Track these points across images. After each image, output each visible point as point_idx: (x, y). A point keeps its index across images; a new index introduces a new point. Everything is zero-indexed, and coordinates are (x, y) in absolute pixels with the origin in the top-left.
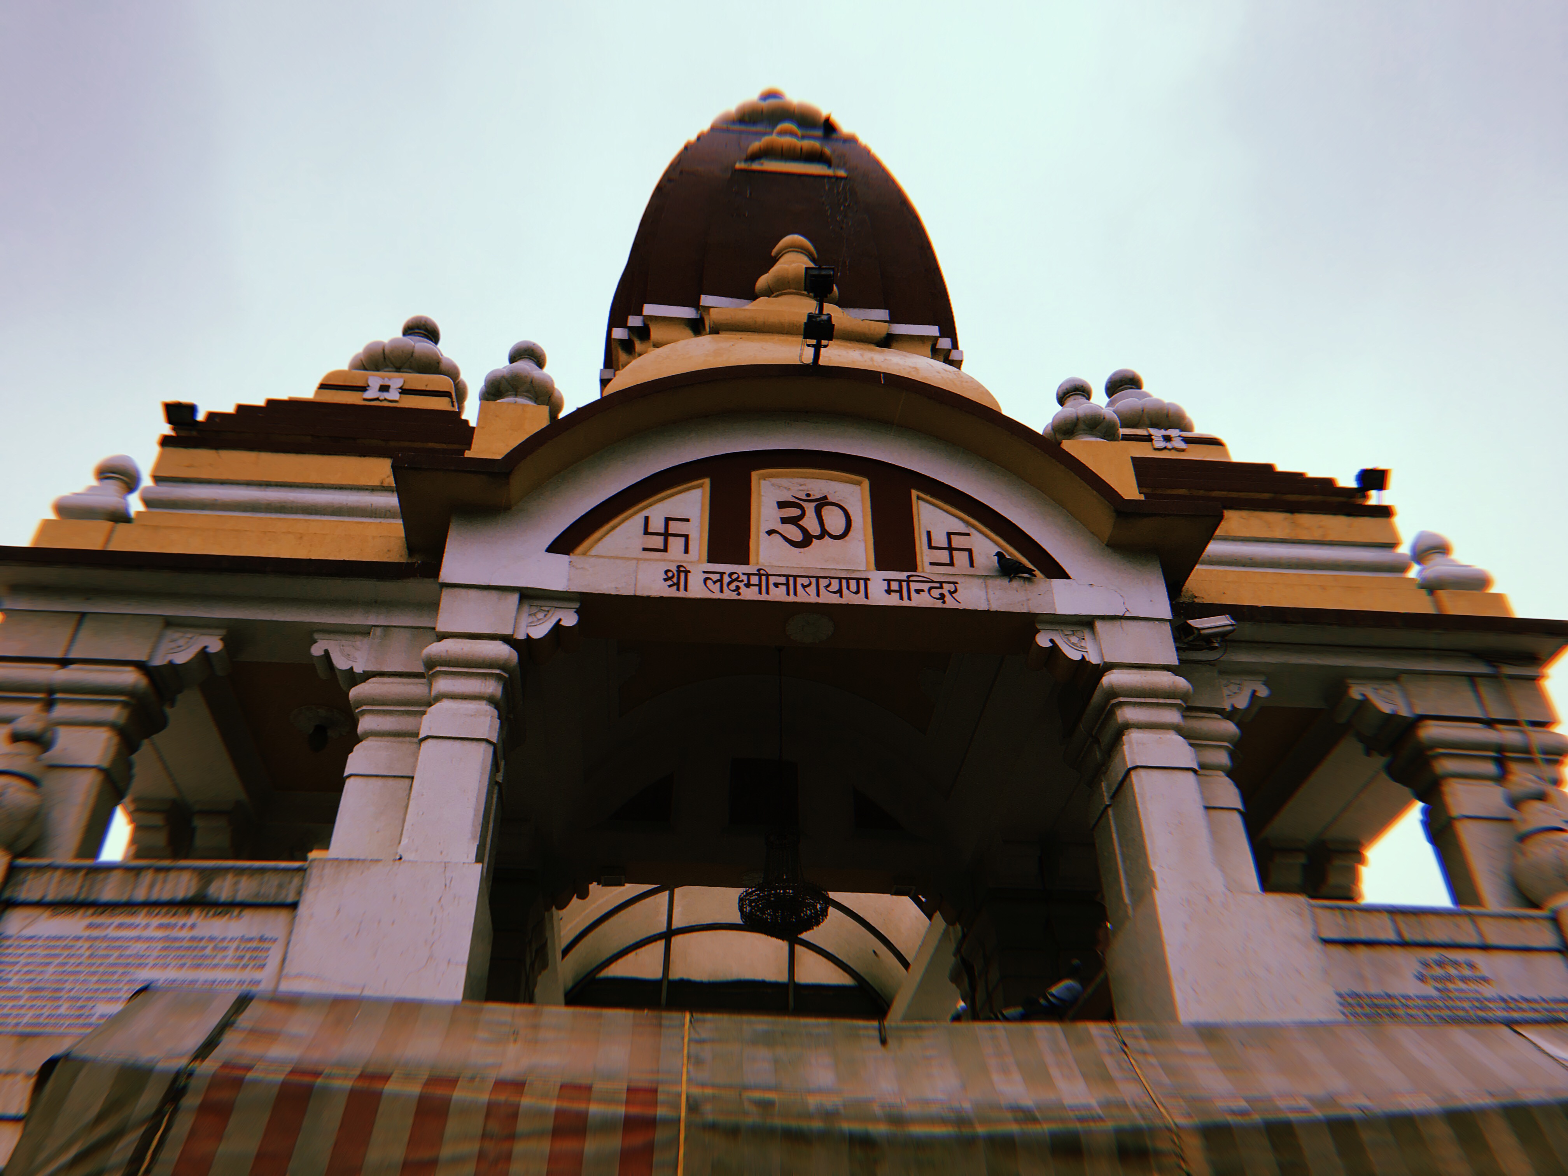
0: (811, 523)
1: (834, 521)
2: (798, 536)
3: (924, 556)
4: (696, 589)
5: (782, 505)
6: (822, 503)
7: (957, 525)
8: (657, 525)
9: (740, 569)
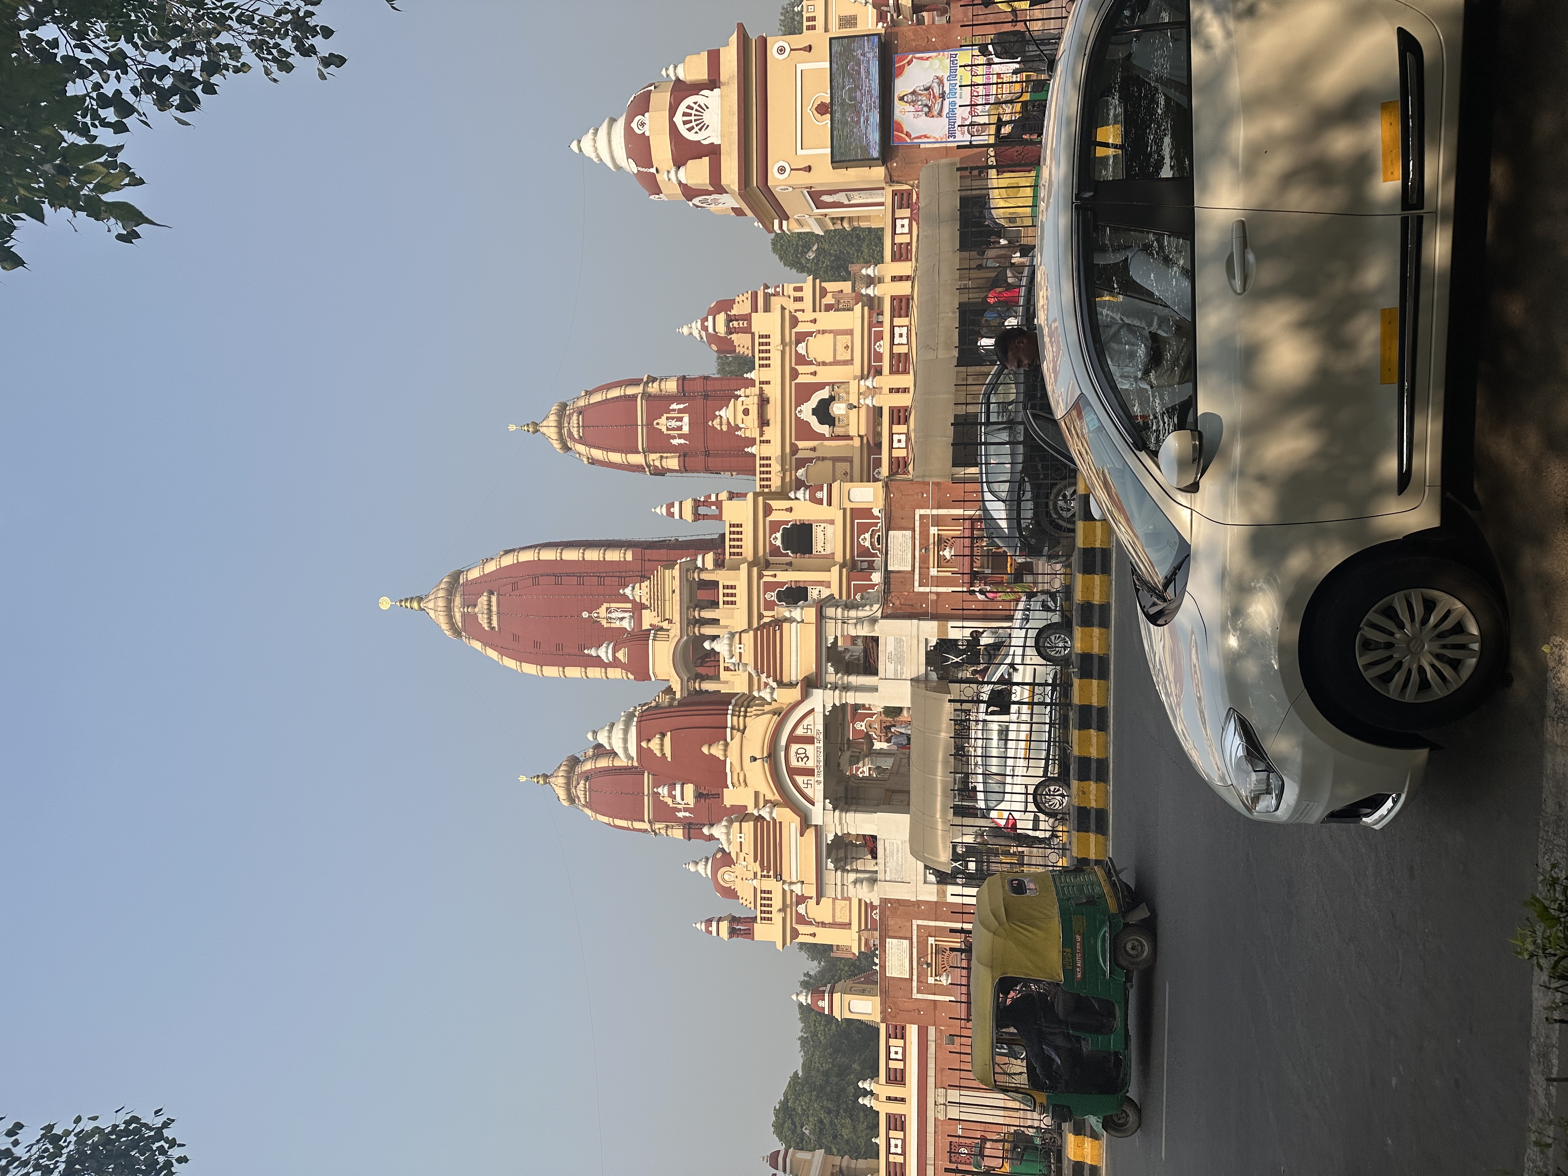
0: (803, 756)
1: (800, 751)
2: (806, 759)
3: (809, 735)
4: (822, 779)
5: (798, 761)
6: (797, 753)
7: (802, 726)
8: (806, 786)
9: (816, 771)
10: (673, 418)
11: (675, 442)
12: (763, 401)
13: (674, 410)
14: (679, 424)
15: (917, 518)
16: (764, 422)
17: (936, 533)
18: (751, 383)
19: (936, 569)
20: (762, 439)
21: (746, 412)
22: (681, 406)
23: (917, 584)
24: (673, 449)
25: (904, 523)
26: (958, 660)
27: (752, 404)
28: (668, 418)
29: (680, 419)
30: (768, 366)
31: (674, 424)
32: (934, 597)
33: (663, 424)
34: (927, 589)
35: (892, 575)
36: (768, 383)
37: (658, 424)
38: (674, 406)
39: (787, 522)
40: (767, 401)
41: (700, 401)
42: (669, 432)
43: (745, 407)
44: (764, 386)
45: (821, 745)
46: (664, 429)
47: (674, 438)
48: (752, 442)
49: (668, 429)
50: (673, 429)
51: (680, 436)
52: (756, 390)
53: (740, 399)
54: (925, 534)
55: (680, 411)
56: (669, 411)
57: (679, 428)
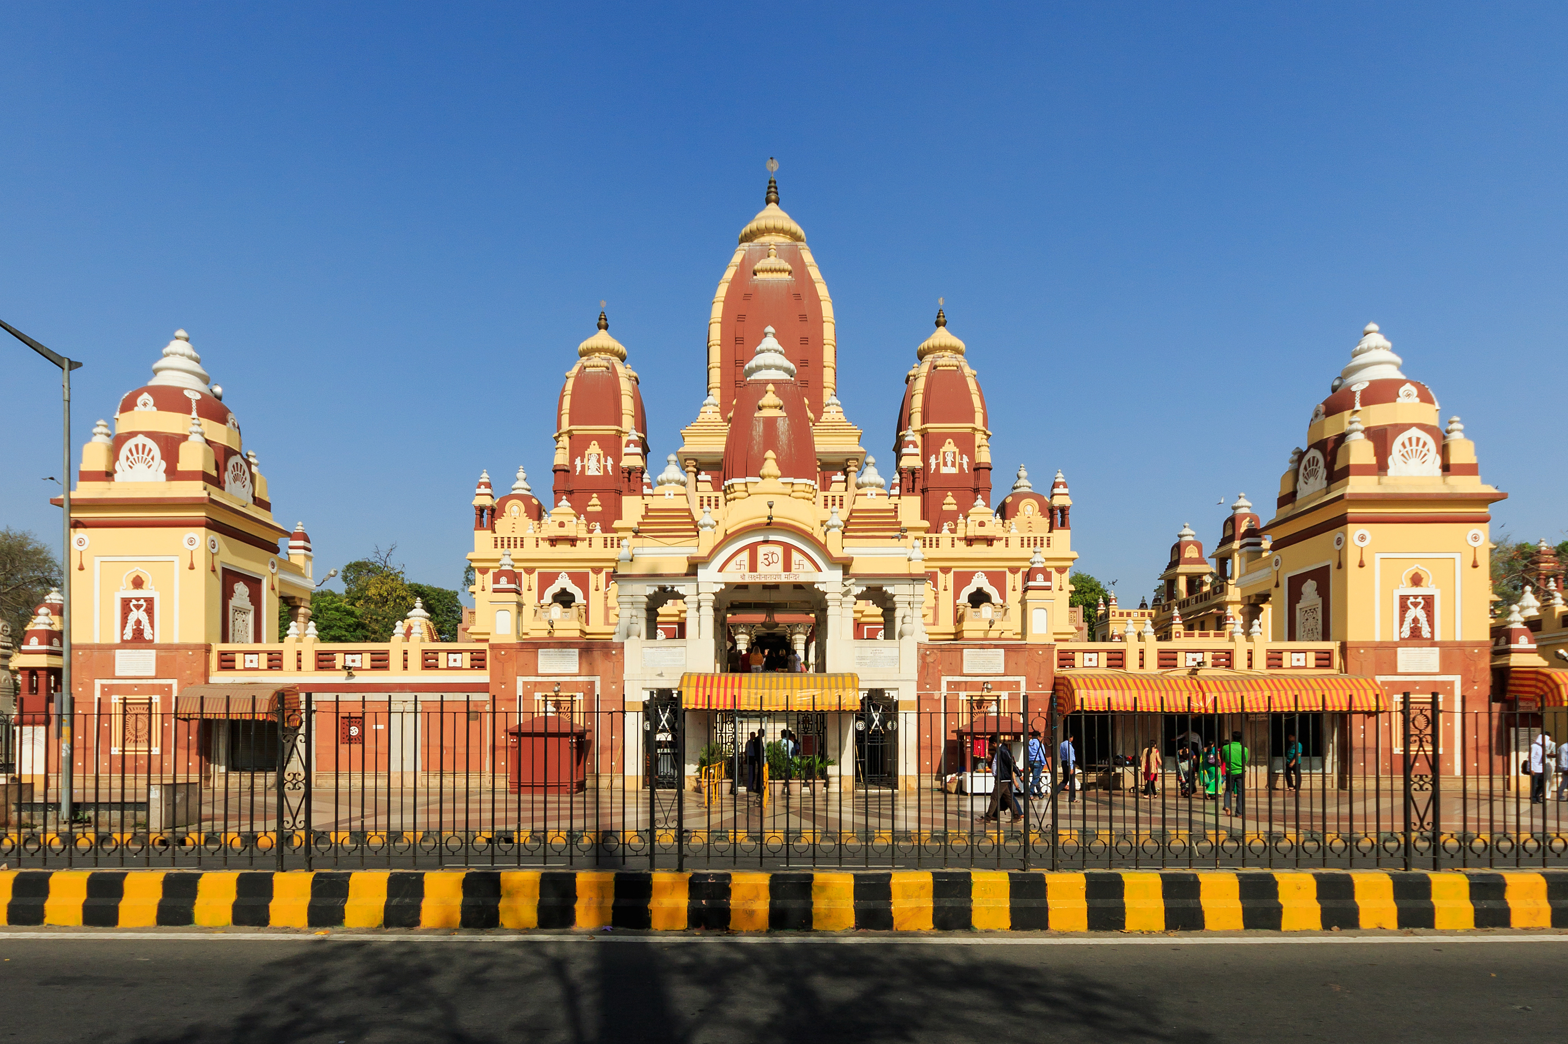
0: (770, 560)
1: (775, 558)
2: (767, 564)
3: (793, 567)
4: (747, 580)
5: (764, 555)
6: (773, 553)
7: (802, 559)
8: (738, 563)
9: (755, 574)
10: (954, 458)
11: (933, 461)
12: (990, 541)
13: (962, 460)
14: (949, 463)
15: (1017, 678)
20: (956, 539)
21: (981, 525)
22: (966, 466)
24: (926, 458)
25: (1012, 666)
26: (877, 722)
27: (988, 530)
28: (954, 453)
29: (953, 465)
31: (949, 459)
32: (937, 696)
33: (949, 448)
34: (944, 690)
35: (958, 653)
36: (1006, 545)
37: (948, 443)
38: (965, 460)
40: (990, 545)
41: (970, 484)
42: (941, 454)
43: (986, 523)
44: (1003, 542)
45: (783, 580)
46: (944, 450)
47: (937, 459)
48: (953, 530)
49: (944, 453)
50: (944, 458)
51: (938, 465)
52: (1000, 533)
53: (993, 519)
54: (1004, 686)
55: (961, 465)
56: (961, 454)
57: (945, 464)
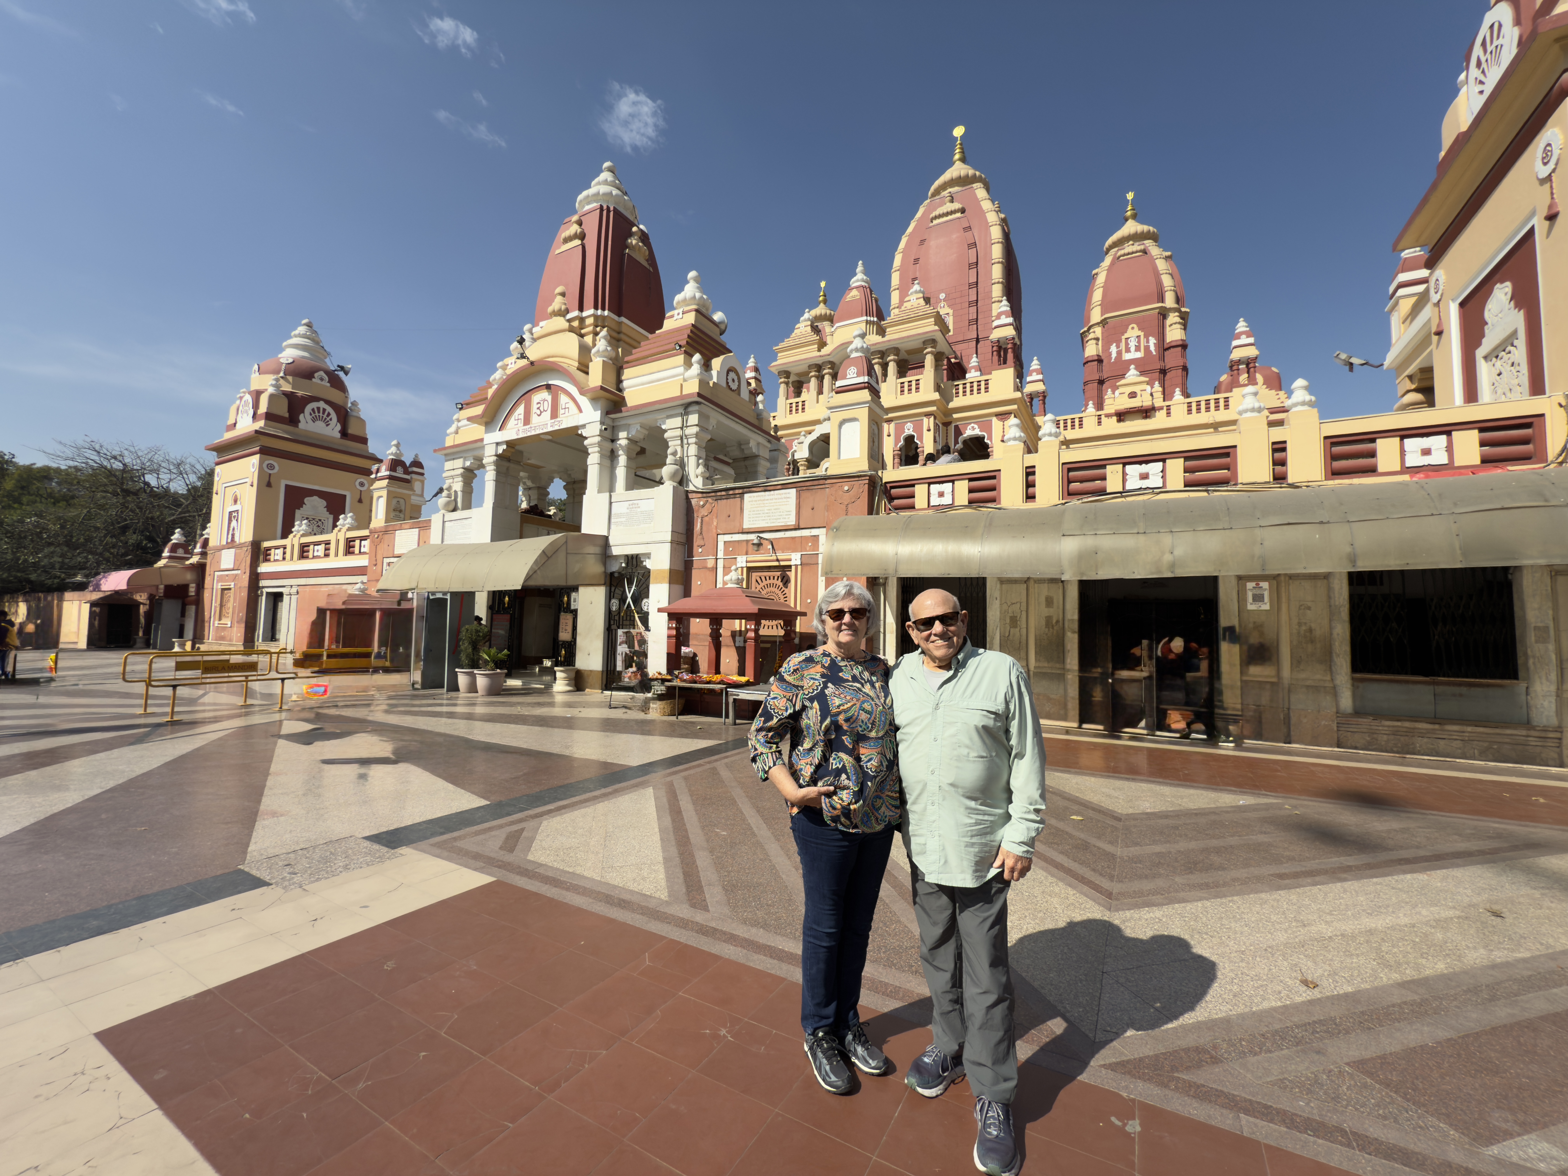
0: (542, 409)
1: (545, 404)
2: (538, 413)
3: (559, 411)
4: (521, 435)
5: (537, 403)
6: (544, 401)
7: (568, 402)
8: (515, 417)
9: (528, 427)
10: (1139, 342)
11: (1113, 349)
12: (1146, 412)
13: (1148, 342)
14: (1133, 349)
15: (815, 532)
16: (1121, 416)
17: (792, 563)
18: (1167, 395)
19: (744, 565)
20: (1103, 417)
21: (1133, 395)
22: (1152, 348)
23: (728, 538)
24: (1106, 348)
25: (806, 511)
26: (629, 600)
27: (1143, 400)
28: (1138, 337)
29: (1138, 349)
30: (1190, 411)
31: (1132, 344)
32: (710, 563)
33: (1133, 332)
34: (721, 554)
35: (738, 500)
36: (1169, 414)
37: (1133, 328)
38: (1152, 341)
39: (990, 438)
40: (1146, 417)
41: (1158, 366)
42: (1123, 341)
43: (1139, 393)
44: (1164, 411)
45: (549, 429)
46: (1126, 336)
47: (1118, 346)
48: (1100, 406)
49: (1127, 339)
50: (1127, 344)
51: (1119, 353)
52: (1159, 402)
53: (1148, 388)
54: (794, 545)
55: (1147, 348)
56: (1147, 337)
57: (1128, 350)
